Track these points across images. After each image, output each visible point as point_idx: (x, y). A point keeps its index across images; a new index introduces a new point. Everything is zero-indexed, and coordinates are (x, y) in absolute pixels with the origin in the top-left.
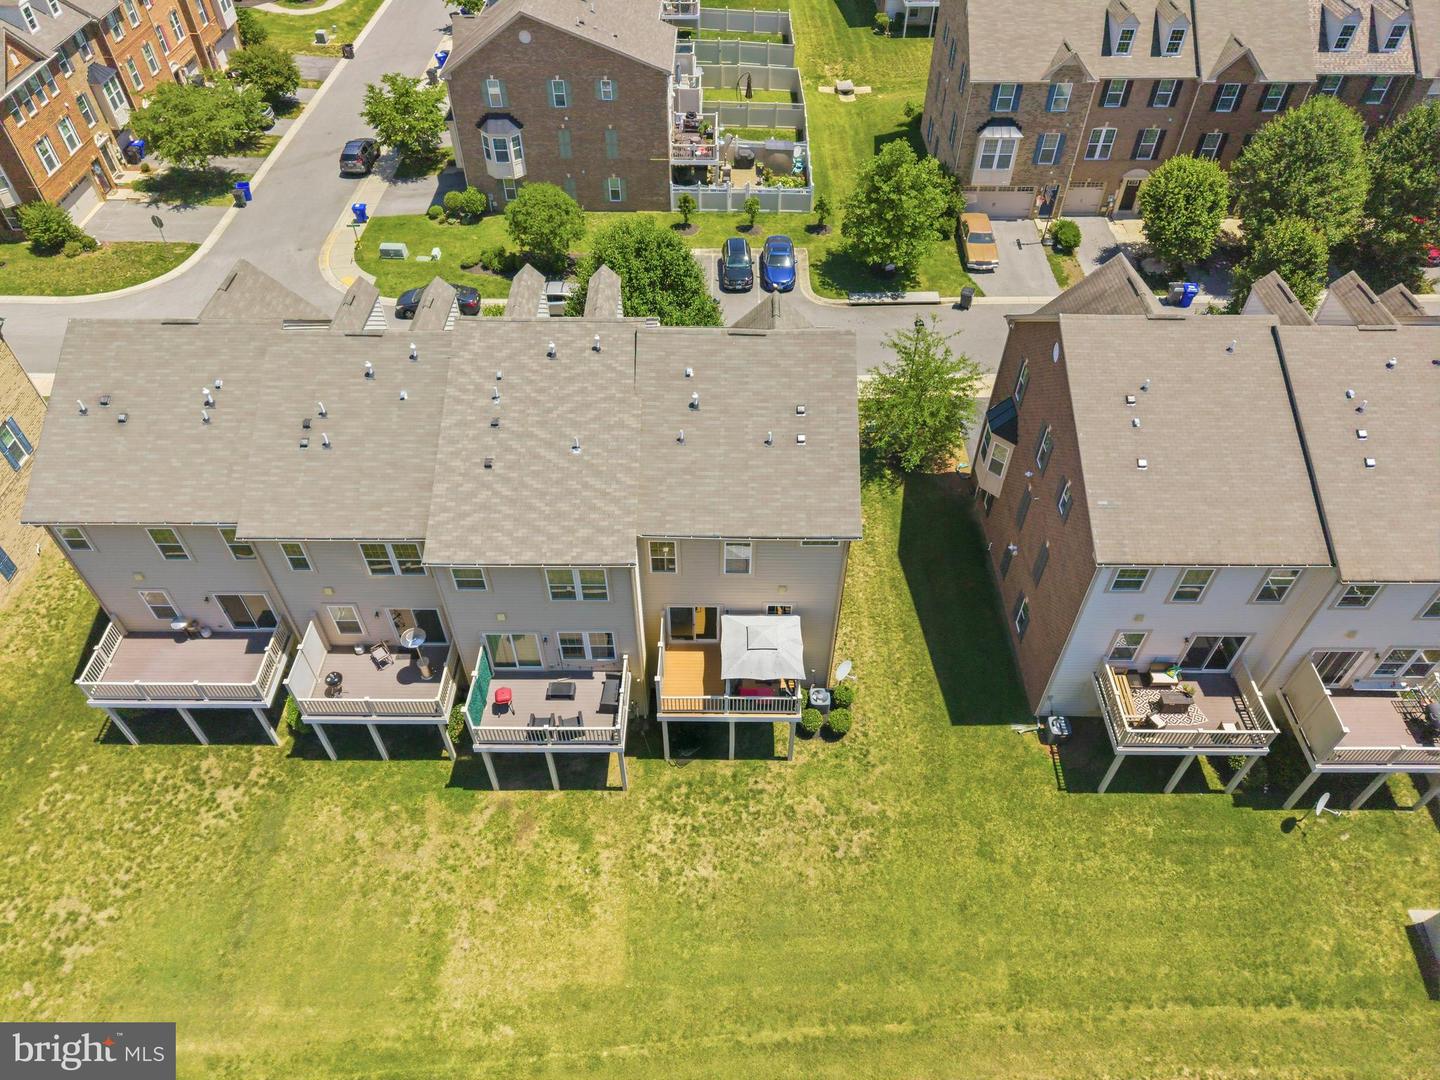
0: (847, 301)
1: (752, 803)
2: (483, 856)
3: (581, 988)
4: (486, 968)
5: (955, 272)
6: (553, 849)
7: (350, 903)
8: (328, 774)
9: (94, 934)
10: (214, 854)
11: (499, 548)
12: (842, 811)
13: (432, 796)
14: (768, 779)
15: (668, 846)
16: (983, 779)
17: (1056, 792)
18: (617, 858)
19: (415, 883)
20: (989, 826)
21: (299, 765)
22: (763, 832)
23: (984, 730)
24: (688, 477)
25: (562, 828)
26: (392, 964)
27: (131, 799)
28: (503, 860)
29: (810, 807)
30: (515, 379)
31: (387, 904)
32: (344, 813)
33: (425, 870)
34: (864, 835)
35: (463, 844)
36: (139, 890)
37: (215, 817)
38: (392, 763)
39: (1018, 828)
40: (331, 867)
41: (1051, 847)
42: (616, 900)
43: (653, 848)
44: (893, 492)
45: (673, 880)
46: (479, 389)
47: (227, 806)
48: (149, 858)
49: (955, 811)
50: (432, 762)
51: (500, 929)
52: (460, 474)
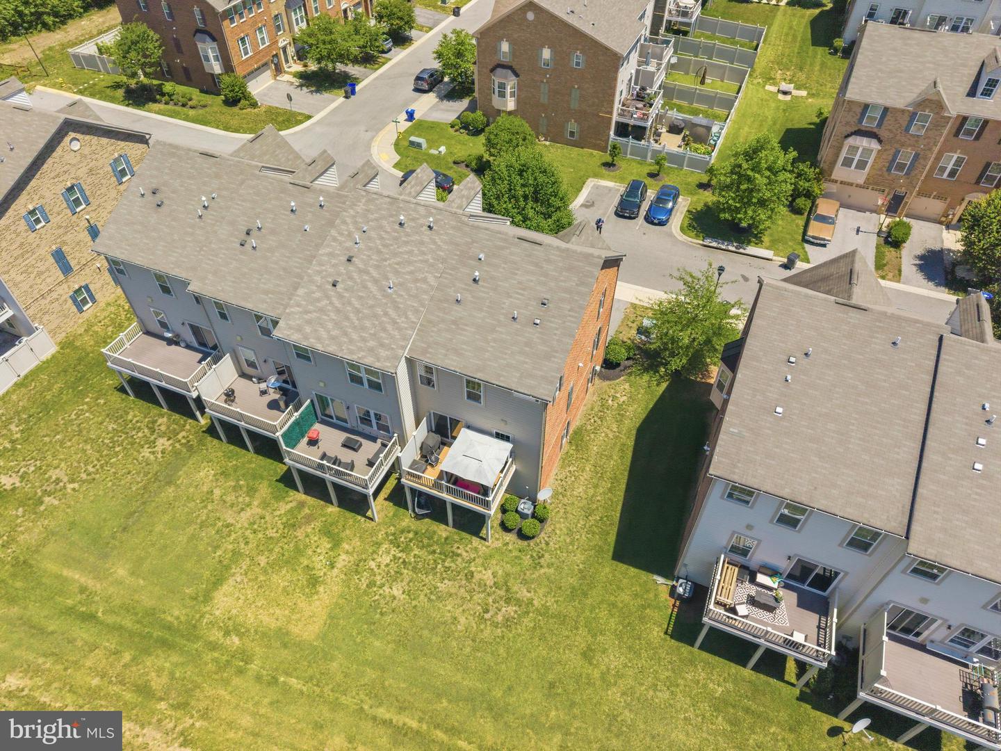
0: (701, 242)
1: (449, 560)
2: (275, 530)
3: (287, 633)
4: (243, 598)
5: (794, 240)
6: (315, 541)
7: (190, 530)
8: (218, 449)
9: (63, 495)
10: (138, 473)
11: (319, 339)
12: (504, 588)
13: (266, 483)
14: (467, 549)
15: (382, 567)
16: (613, 604)
17: (662, 634)
18: (349, 562)
19: (230, 531)
20: (600, 638)
21: (206, 438)
22: (446, 581)
23: (633, 571)
24: (454, 327)
25: (327, 532)
26: (195, 574)
27: (115, 427)
28: (284, 537)
29: (485, 577)
30: (373, 234)
31: (210, 537)
32: (214, 475)
33: (240, 526)
34: (511, 610)
35: (267, 518)
36: (94, 479)
37: (150, 452)
38: (255, 456)
39: (620, 648)
40: (192, 505)
41: (636, 671)
42: (335, 588)
43: (373, 564)
44: (658, 385)
45: (375, 589)
46: (350, 235)
47: (159, 448)
48: (107, 463)
49: (582, 618)
50: (276, 463)
51: (262, 578)
52: (317, 286)
